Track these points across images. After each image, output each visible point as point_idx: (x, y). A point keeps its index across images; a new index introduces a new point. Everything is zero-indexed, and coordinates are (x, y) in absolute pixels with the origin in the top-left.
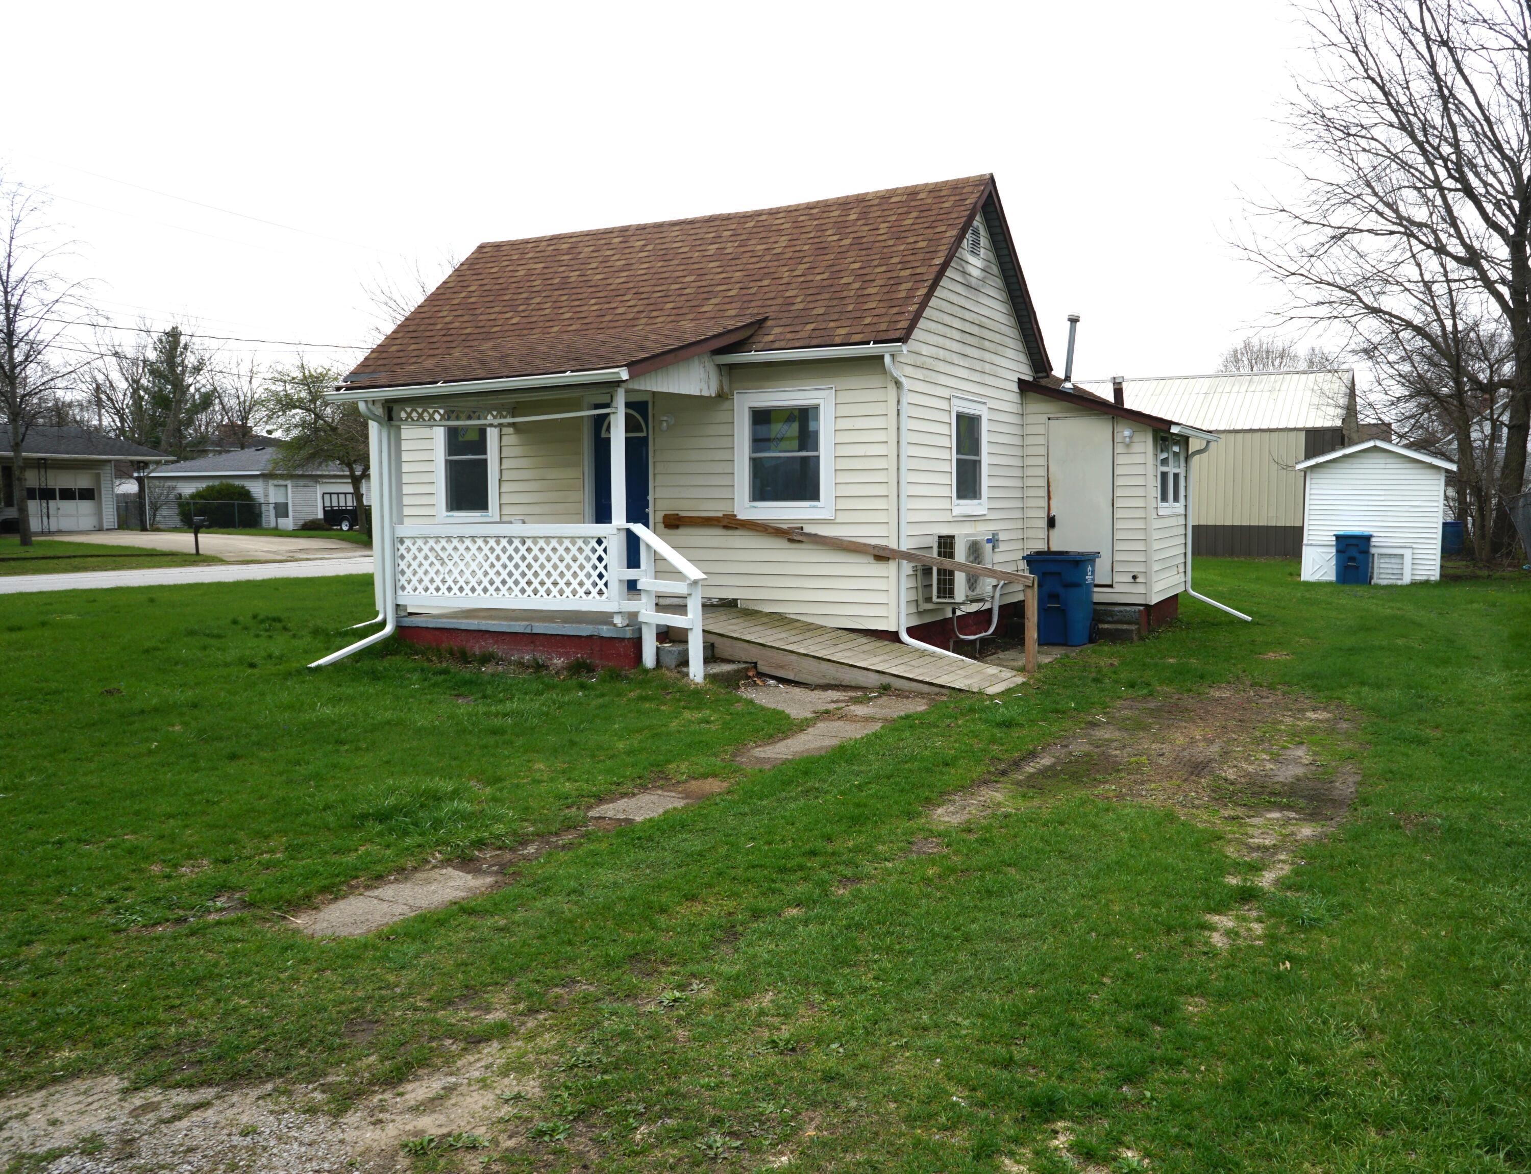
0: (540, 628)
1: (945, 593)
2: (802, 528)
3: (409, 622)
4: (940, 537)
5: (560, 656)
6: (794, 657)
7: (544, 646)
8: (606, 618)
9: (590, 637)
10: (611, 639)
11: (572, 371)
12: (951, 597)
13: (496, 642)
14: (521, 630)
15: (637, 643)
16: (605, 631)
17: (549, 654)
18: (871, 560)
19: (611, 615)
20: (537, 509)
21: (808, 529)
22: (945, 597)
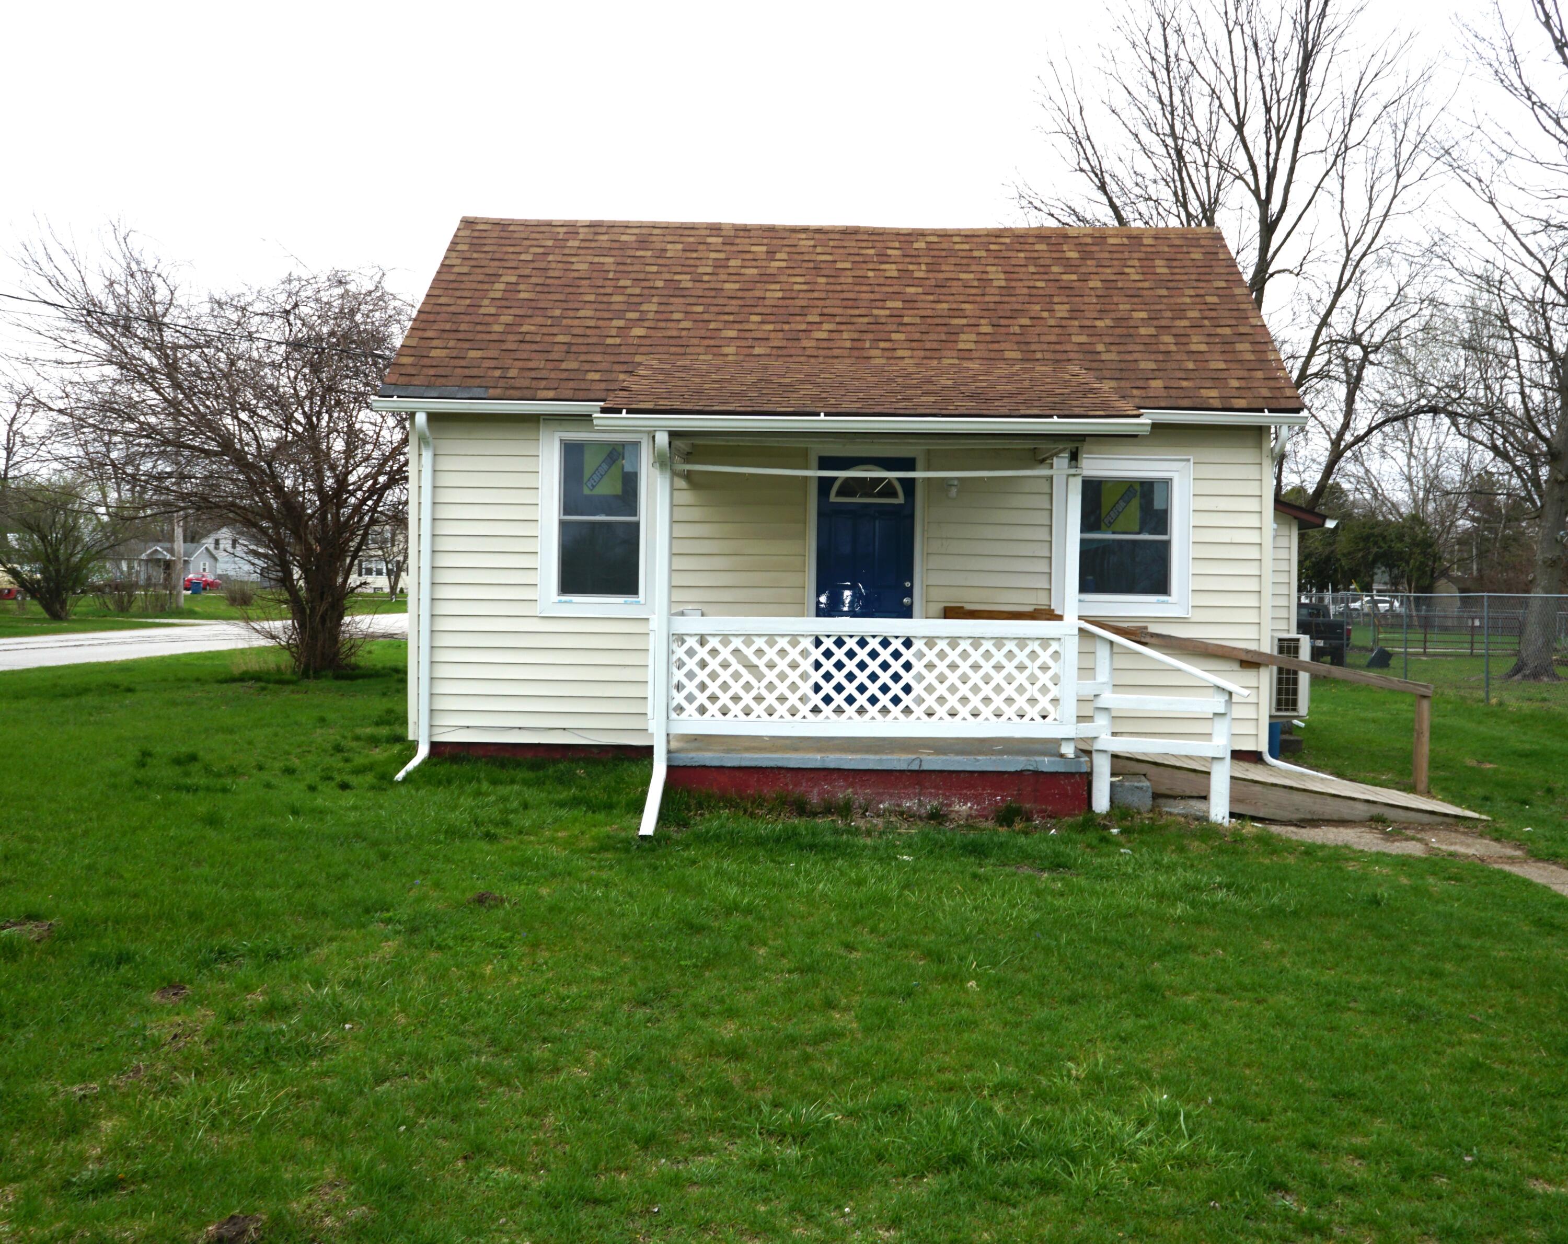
0: (933, 762)
1: (1287, 704)
2: (1146, 628)
3: (687, 758)
4: (1280, 640)
5: (966, 800)
6: (1258, 788)
7: (937, 787)
8: (1051, 746)
9: (1019, 774)
10: (1054, 775)
11: (1059, 416)
12: (1295, 710)
13: (852, 785)
14: (904, 767)
15: (1087, 779)
16: (1046, 764)
17: (947, 798)
18: (1236, 667)
19: (1058, 742)
20: (726, 596)
21: (1154, 628)
22: (1287, 710)
